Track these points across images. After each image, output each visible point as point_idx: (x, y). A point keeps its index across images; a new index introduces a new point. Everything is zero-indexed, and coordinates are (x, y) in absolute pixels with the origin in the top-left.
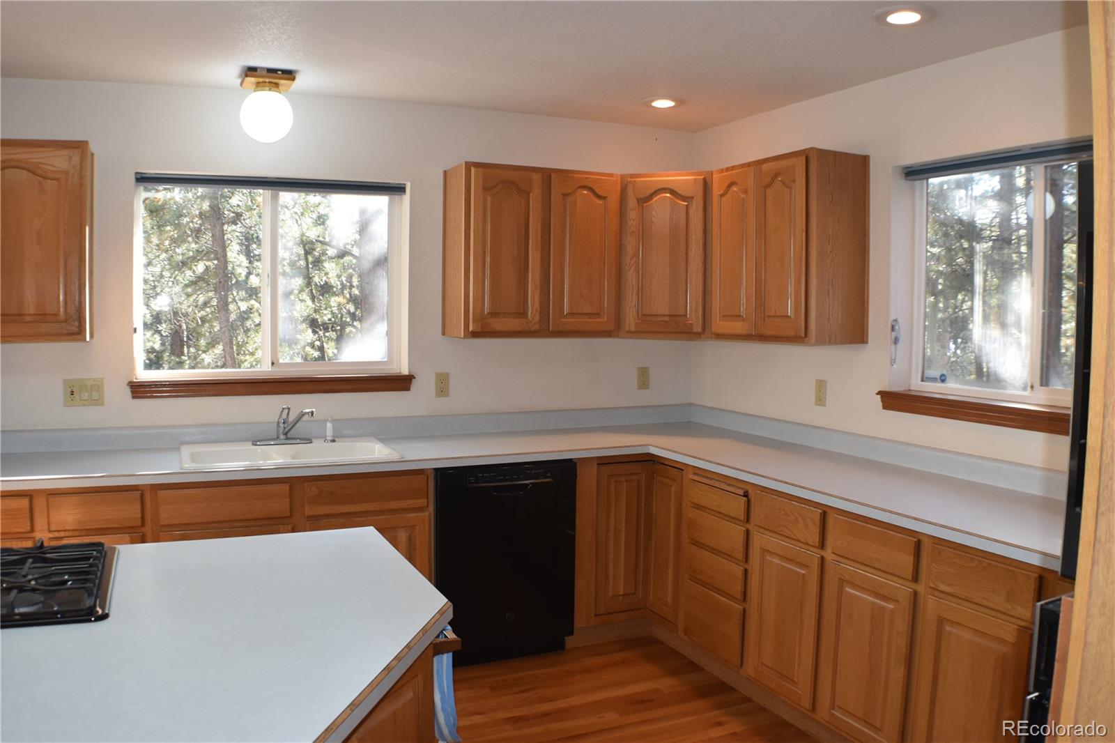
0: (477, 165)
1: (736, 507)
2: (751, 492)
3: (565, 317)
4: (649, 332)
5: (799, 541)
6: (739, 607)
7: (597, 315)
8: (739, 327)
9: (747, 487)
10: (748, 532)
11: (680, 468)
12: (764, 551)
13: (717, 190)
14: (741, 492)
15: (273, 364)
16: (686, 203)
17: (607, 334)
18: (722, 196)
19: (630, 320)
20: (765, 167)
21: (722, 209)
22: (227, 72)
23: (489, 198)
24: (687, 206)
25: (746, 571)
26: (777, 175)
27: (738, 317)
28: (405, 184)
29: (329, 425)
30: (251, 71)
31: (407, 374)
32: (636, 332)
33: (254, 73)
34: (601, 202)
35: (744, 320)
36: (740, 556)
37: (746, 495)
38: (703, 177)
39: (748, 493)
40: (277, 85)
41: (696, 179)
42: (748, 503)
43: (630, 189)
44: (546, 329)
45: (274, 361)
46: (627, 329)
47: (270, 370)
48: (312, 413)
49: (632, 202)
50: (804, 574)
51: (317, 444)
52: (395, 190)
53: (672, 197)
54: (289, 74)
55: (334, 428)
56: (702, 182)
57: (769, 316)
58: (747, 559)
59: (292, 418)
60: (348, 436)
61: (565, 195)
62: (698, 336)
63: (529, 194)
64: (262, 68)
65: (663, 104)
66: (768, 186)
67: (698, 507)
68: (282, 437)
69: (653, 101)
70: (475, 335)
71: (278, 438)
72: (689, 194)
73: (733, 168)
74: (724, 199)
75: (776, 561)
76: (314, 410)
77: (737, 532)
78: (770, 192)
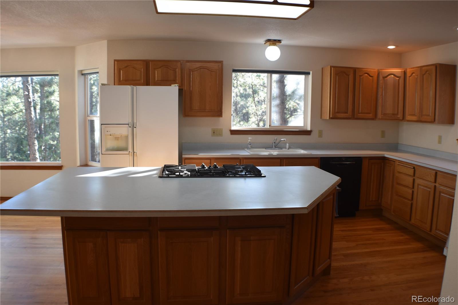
0: (334, 67)
1: (411, 172)
2: (415, 167)
3: (359, 113)
4: (386, 119)
5: (428, 181)
6: (410, 202)
7: (369, 113)
8: (414, 118)
9: (414, 166)
10: (414, 180)
11: (394, 161)
12: (418, 185)
13: (408, 74)
14: (412, 167)
15: (270, 126)
16: (398, 79)
17: (372, 119)
18: (410, 77)
19: (379, 115)
20: (423, 68)
21: (410, 81)
22: (261, 41)
23: (337, 77)
24: (399, 79)
25: (413, 191)
26: (426, 72)
27: (414, 115)
28: (310, 72)
29: (287, 144)
30: (269, 40)
31: (310, 130)
32: (382, 119)
33: (270, 41)
34: (371, 78)
35: (416, 116)
36: (411, 187)
37: (414, 168)
38: (404, 70)
39: (415, 168)
40: (276, 44)
41: (402, 71)
42: (415, 171)
43: (380, 74)
44: (354, 117)
45: (270, 125)
46: (379, 118)
47: (269, 127)
48: (284, 140)
49: (381, 78)
50: (430, 191)
51: (284, 150)
52: (306, 74)
53: (394, 77)
54: (279, 41)
55: (289, 145)
56: (403, 73)
57: (424, 115)
58: (413, 187)
59: (277, 142)
60: (292, 148)
61: (360, 76)
62: (401, 120)
63: (349, 76)
64: (272, 40)
65: (391, 47)
66: (425, 74)
67: (399, 172)
68: (274, 147)
69: (388, 46)
70: (332, 118)
71: (273, 147)
72: (399, 75)
73: (413, 68)
74: (410, 78)
75: (422, 187)
76: (285, 139)
77: (411, 179)
78: (425, 76)
